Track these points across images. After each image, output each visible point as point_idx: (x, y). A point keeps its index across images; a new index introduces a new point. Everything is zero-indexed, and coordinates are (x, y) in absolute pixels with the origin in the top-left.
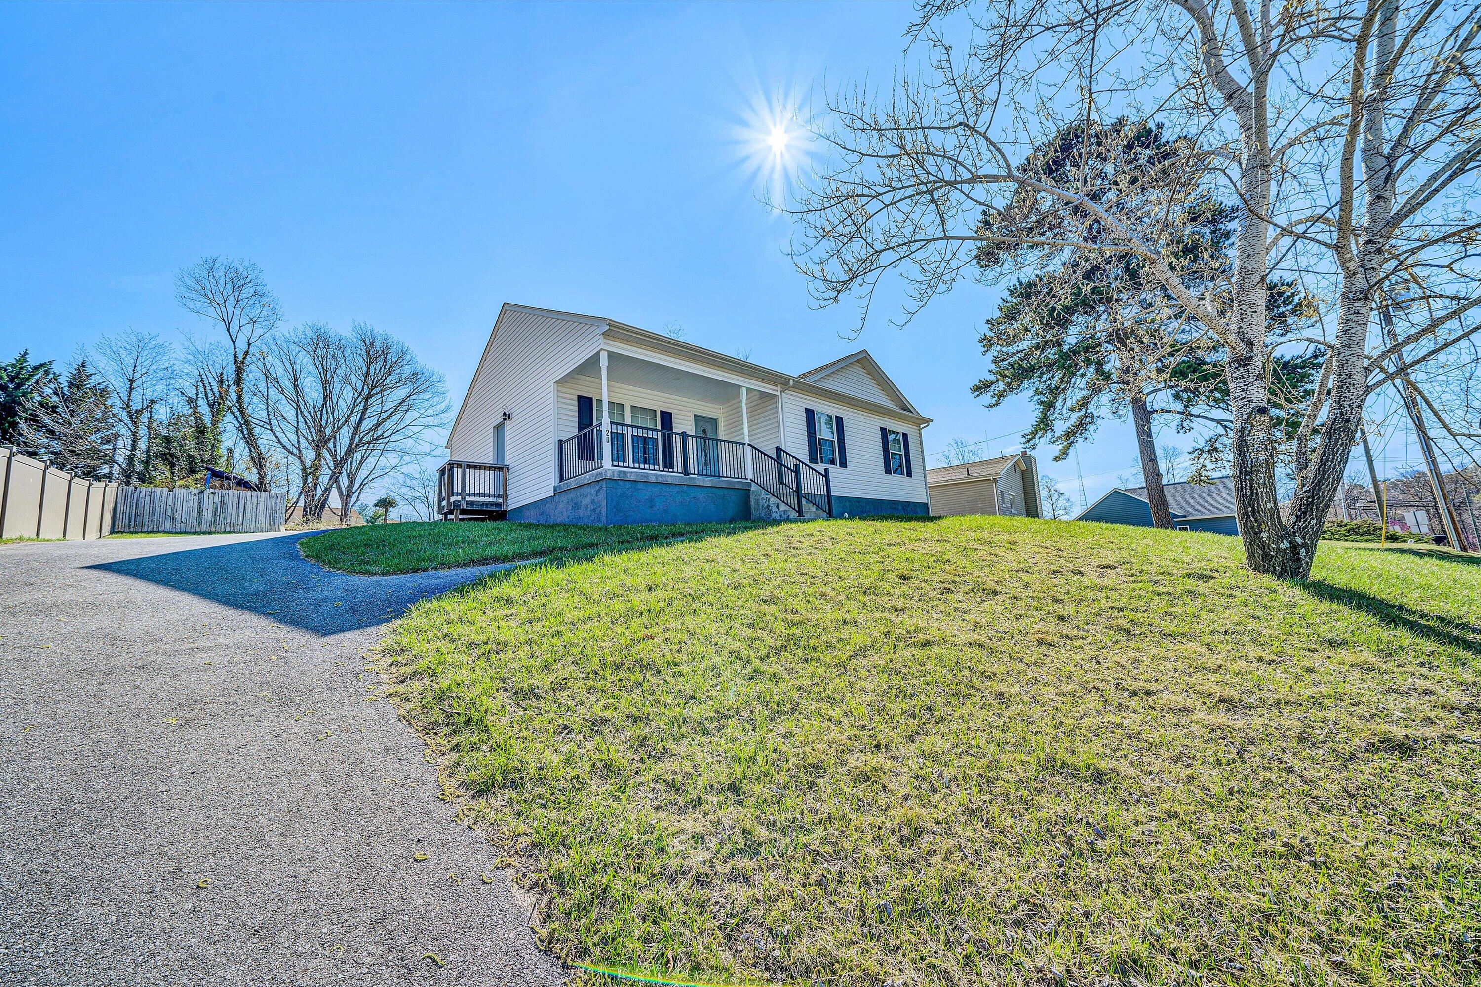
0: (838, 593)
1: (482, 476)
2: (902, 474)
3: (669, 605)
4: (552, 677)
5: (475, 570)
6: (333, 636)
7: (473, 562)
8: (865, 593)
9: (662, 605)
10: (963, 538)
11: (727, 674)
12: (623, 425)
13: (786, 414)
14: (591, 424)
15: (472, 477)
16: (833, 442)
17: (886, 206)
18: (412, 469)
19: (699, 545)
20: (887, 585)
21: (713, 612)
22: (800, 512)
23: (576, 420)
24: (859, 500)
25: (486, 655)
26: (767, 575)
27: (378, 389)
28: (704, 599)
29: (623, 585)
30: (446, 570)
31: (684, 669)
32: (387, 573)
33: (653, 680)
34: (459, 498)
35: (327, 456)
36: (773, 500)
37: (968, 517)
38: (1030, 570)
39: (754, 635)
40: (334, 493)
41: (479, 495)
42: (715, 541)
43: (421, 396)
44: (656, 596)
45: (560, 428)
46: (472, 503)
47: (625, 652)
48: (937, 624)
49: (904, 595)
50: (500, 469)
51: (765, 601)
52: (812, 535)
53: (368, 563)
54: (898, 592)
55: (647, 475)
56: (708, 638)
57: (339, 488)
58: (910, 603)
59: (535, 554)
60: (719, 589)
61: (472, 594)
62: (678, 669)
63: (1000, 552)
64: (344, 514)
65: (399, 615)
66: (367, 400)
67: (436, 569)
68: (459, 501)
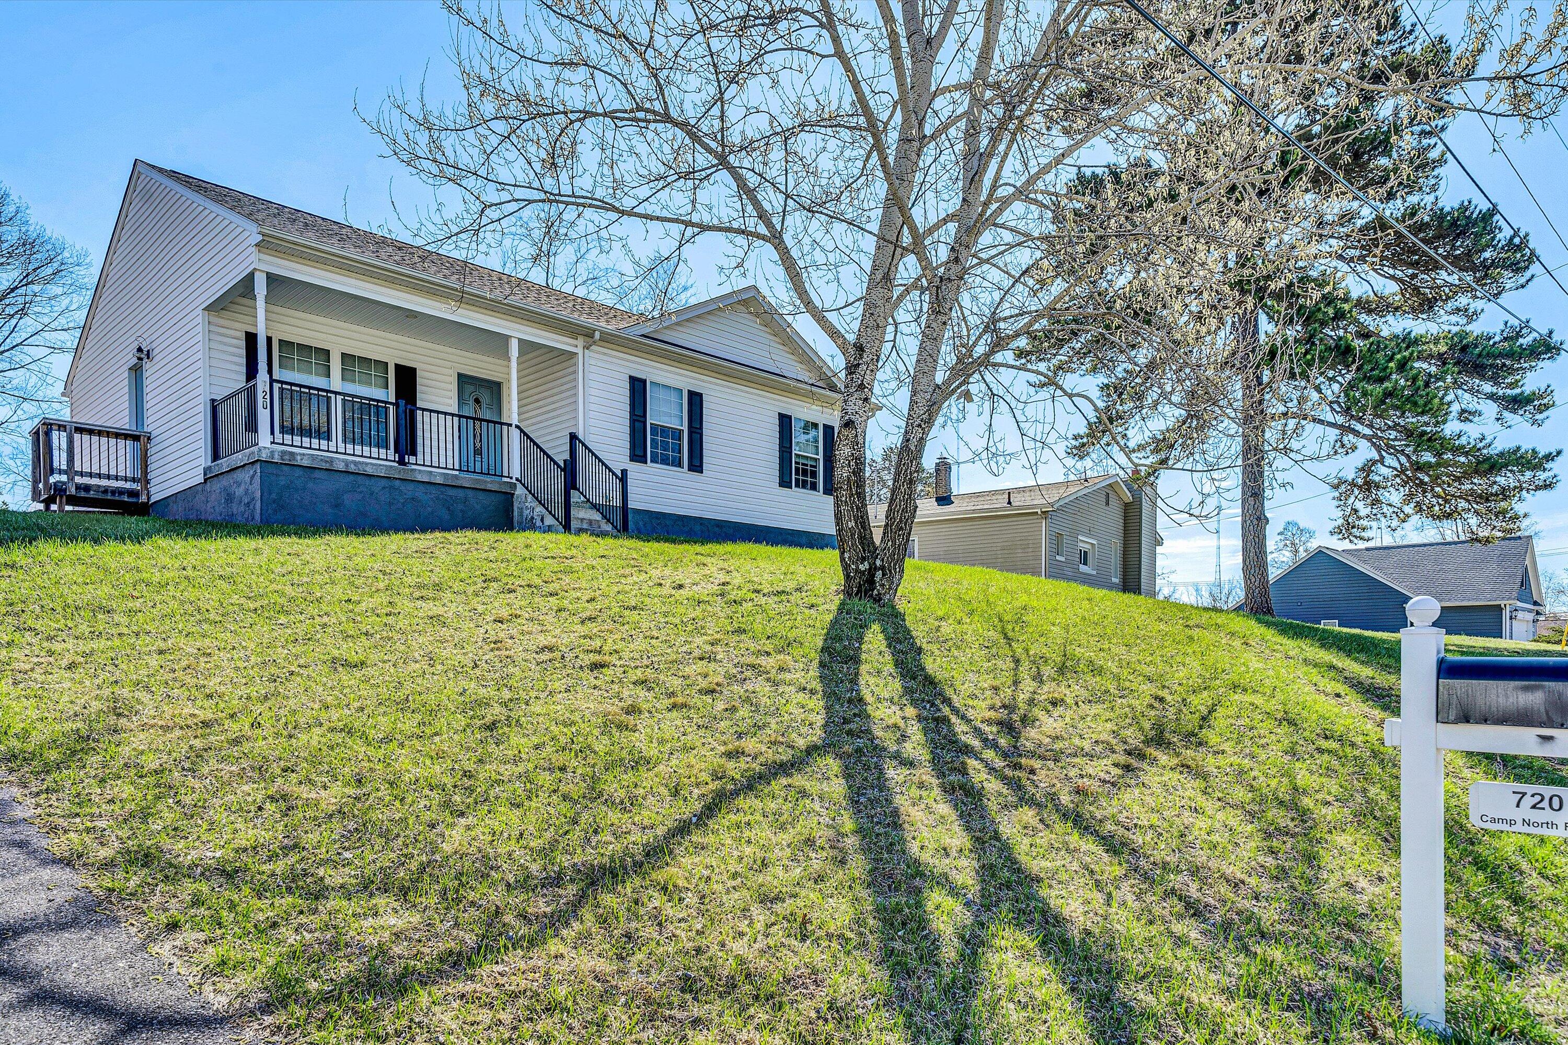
1: (107, 447)
2: (814, 488)
12: (292, 384)
13: (590, 384)
15: (86, 447)
16: (681, 431)
22: (566, 527)
23: (243, 369)
34: (64, 478)
36: (539, 509)
41: (99, 476)
45: (213, 380)
46: (87, 488)
50: (136, 438)
55: (331, 461)
68: (64, 483)
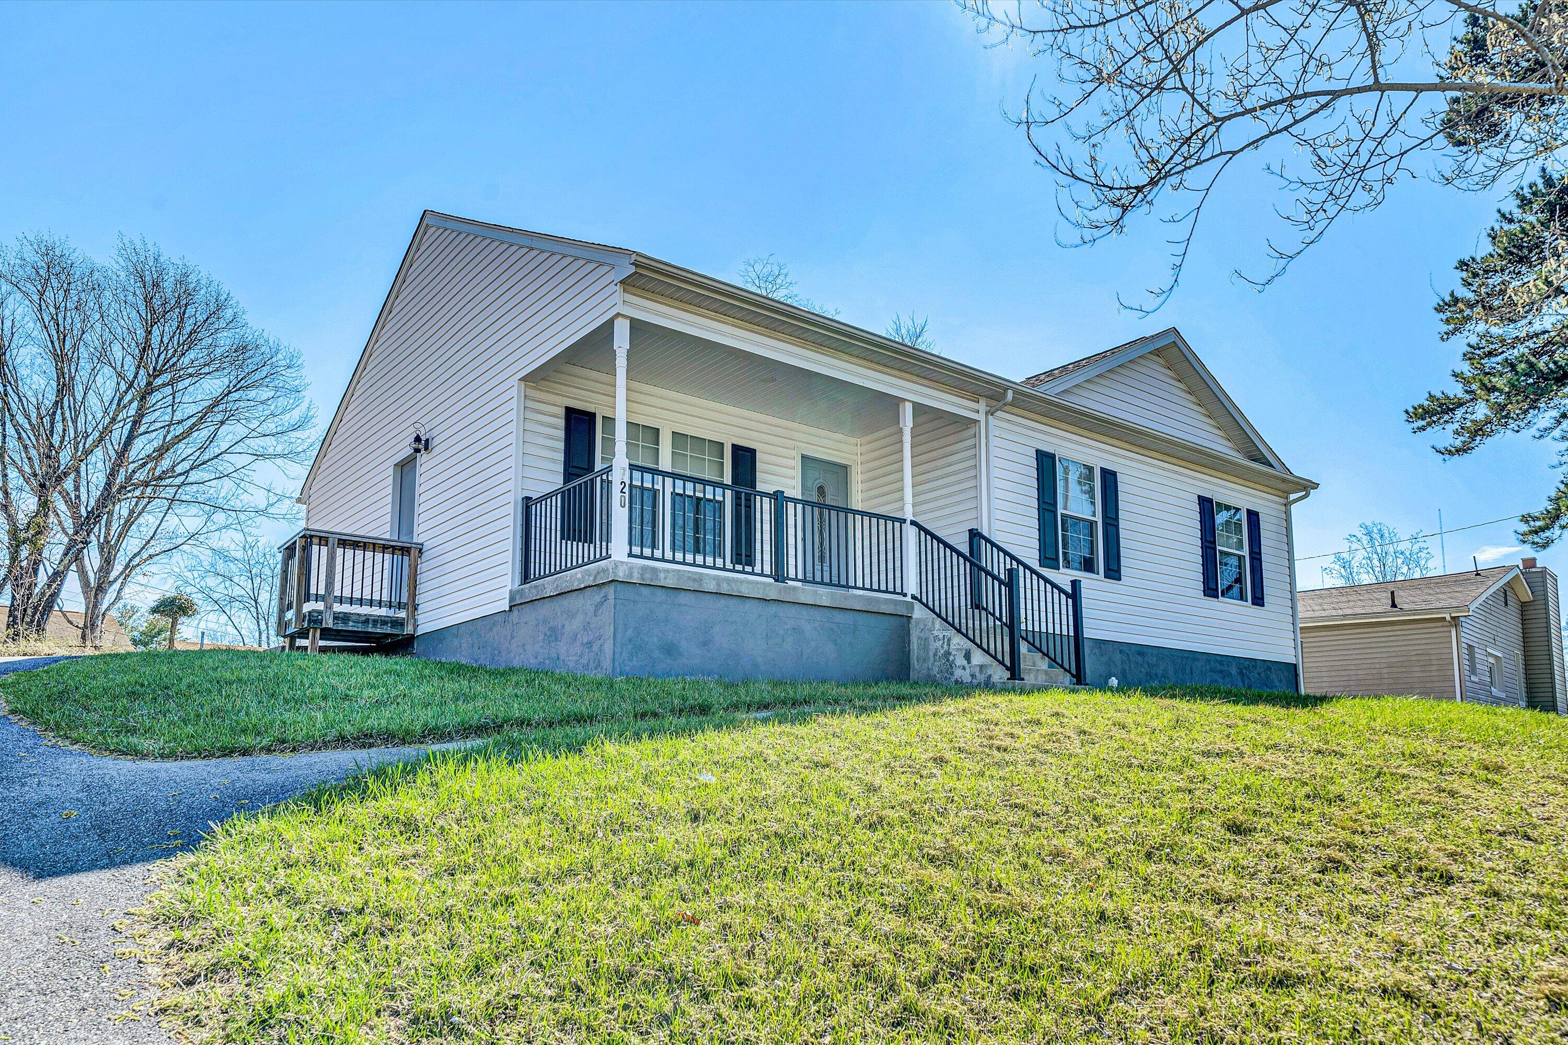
0: (1091, 854)
1: (369, 563)
2: (1242, 598)
3: (732, 853)
4: (488, 992)
5: (345, 758)
6: (57, 881)
7: (342, 741)
8: (1149, 856)
9: (718, 852)
10: (1376, 750)
11: (846, 1012)
12: (655, 472)
13: (995, 462)
14: (590, 468)
15: (349, 564)
16: (1092, 524)
17: (1244, 12)
18: (230, 540)
19: (800, 730)
20: (1198, 842)
21: (823, 876)
22: (1014, 671)
23: (561, 457)
24: (1142, 650)
25: (359, 937)
26: (940, 803)
27: (166, 377)
28: (806, 846)
29: (641, 806)
30: (288, 754)
31: (758, 992)
32: (172, 755)
33: (694, 1012)
34: (320, 606)
35: (62, 506)
36: (958, 641)
37: (1389, 702)
38: (1535, 834)
39: (908, 931)
40: (72, 583)
41: (361, 602)
42: (833, 722)
43: (252, 394)
44: (707, 833)
45: (529, 472)
46: (345, 617)
47: (639, 949)
48: (1309, 939)
49: (1238, 869)
50: (405, 551)
51: (932, 860)
52: (1038, 723)
53: (133, 731)
54: (1223, 859)
55: (699, 579)
56: (812, 930)
57: (82, 572)
58: (1248, 887)
59: (467, 730)
60: (838, 826)
61: (339, 809)
62: (746, 992)
63: (1463, 787)
64: (90, 626)
65: (190, 843)
66: (143, 398)
67: (269, 750)
68: (320, 612)
